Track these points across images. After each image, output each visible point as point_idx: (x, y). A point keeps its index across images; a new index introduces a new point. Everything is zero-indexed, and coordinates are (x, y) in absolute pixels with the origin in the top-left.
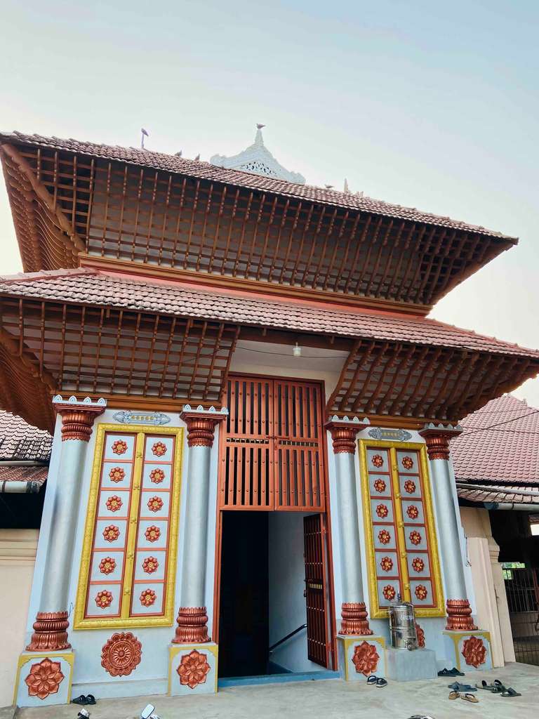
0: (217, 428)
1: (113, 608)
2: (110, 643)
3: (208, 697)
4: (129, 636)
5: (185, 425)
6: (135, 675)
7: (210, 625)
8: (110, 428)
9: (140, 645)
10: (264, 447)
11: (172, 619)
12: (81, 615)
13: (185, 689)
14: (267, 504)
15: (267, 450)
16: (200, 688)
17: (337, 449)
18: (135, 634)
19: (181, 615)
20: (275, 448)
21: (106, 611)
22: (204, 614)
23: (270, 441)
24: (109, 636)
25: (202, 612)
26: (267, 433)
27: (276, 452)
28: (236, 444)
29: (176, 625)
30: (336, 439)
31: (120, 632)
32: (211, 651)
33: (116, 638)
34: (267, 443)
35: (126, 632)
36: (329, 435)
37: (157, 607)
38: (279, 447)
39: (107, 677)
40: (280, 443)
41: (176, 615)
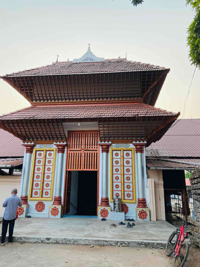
0: (66, 148)
1: (38, 195)
2: (37, 204)
3: (58, 219)
4: (42, 203)
5: (57, 147)
6: (43, 212)
7: (62, 200)
8: (37, 149)
9: (44, 205)
10: (80, 152)
11: (52, 199)
12: (30, 197)
13: (53, 217)
14: (80, 169)
15: (81, 153)
16: (56, 217)
17: (103, 151)
18: (43, 202)
19: (55, 198)
20: (83, 152)
21: (36, 196)
22: (61, 198)
23: (82, 150)
24: (37, 202)
25: (60, 197)
26: (81, 148)
27: (84, 154)
28: (72, 152)
29: (53, 200)
30: (102, 148)
31: (40, 201)
32: (59, 207)
33: (39, 203)
34: (81, 151)
35: (41, 201)
36: (101, 147)
37: (48, 196)
38: (85, 152)
39: (37, 212)
40: (85, 150)
41: (53, 198)
